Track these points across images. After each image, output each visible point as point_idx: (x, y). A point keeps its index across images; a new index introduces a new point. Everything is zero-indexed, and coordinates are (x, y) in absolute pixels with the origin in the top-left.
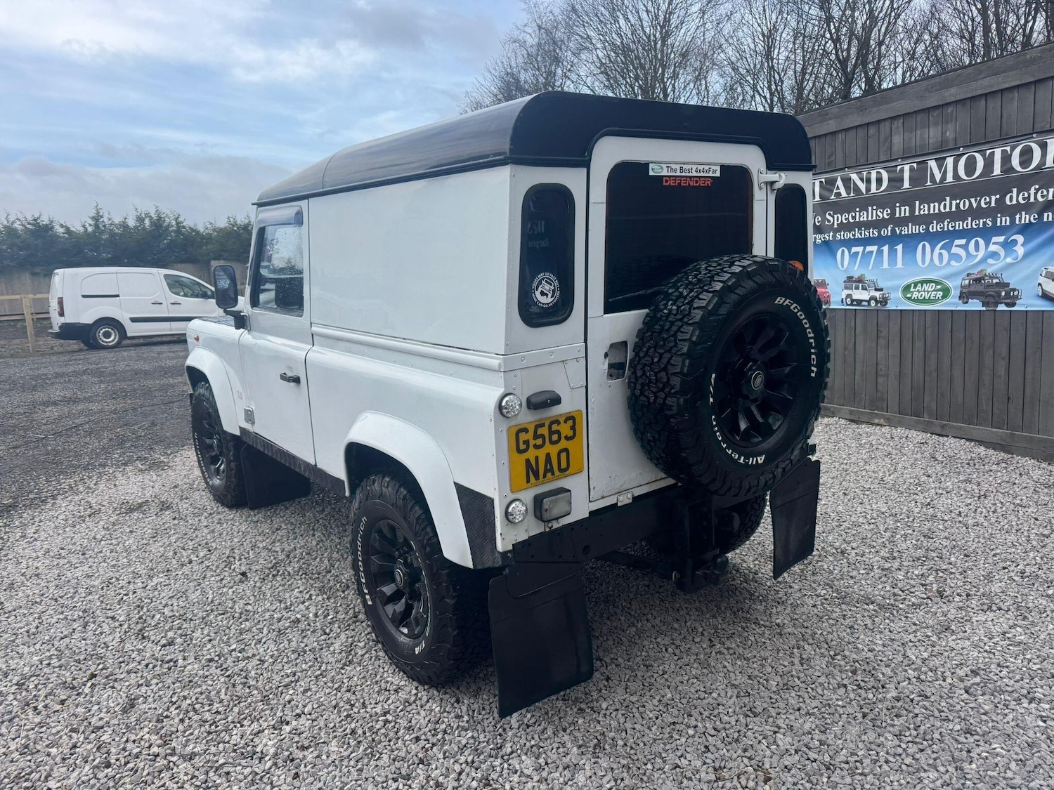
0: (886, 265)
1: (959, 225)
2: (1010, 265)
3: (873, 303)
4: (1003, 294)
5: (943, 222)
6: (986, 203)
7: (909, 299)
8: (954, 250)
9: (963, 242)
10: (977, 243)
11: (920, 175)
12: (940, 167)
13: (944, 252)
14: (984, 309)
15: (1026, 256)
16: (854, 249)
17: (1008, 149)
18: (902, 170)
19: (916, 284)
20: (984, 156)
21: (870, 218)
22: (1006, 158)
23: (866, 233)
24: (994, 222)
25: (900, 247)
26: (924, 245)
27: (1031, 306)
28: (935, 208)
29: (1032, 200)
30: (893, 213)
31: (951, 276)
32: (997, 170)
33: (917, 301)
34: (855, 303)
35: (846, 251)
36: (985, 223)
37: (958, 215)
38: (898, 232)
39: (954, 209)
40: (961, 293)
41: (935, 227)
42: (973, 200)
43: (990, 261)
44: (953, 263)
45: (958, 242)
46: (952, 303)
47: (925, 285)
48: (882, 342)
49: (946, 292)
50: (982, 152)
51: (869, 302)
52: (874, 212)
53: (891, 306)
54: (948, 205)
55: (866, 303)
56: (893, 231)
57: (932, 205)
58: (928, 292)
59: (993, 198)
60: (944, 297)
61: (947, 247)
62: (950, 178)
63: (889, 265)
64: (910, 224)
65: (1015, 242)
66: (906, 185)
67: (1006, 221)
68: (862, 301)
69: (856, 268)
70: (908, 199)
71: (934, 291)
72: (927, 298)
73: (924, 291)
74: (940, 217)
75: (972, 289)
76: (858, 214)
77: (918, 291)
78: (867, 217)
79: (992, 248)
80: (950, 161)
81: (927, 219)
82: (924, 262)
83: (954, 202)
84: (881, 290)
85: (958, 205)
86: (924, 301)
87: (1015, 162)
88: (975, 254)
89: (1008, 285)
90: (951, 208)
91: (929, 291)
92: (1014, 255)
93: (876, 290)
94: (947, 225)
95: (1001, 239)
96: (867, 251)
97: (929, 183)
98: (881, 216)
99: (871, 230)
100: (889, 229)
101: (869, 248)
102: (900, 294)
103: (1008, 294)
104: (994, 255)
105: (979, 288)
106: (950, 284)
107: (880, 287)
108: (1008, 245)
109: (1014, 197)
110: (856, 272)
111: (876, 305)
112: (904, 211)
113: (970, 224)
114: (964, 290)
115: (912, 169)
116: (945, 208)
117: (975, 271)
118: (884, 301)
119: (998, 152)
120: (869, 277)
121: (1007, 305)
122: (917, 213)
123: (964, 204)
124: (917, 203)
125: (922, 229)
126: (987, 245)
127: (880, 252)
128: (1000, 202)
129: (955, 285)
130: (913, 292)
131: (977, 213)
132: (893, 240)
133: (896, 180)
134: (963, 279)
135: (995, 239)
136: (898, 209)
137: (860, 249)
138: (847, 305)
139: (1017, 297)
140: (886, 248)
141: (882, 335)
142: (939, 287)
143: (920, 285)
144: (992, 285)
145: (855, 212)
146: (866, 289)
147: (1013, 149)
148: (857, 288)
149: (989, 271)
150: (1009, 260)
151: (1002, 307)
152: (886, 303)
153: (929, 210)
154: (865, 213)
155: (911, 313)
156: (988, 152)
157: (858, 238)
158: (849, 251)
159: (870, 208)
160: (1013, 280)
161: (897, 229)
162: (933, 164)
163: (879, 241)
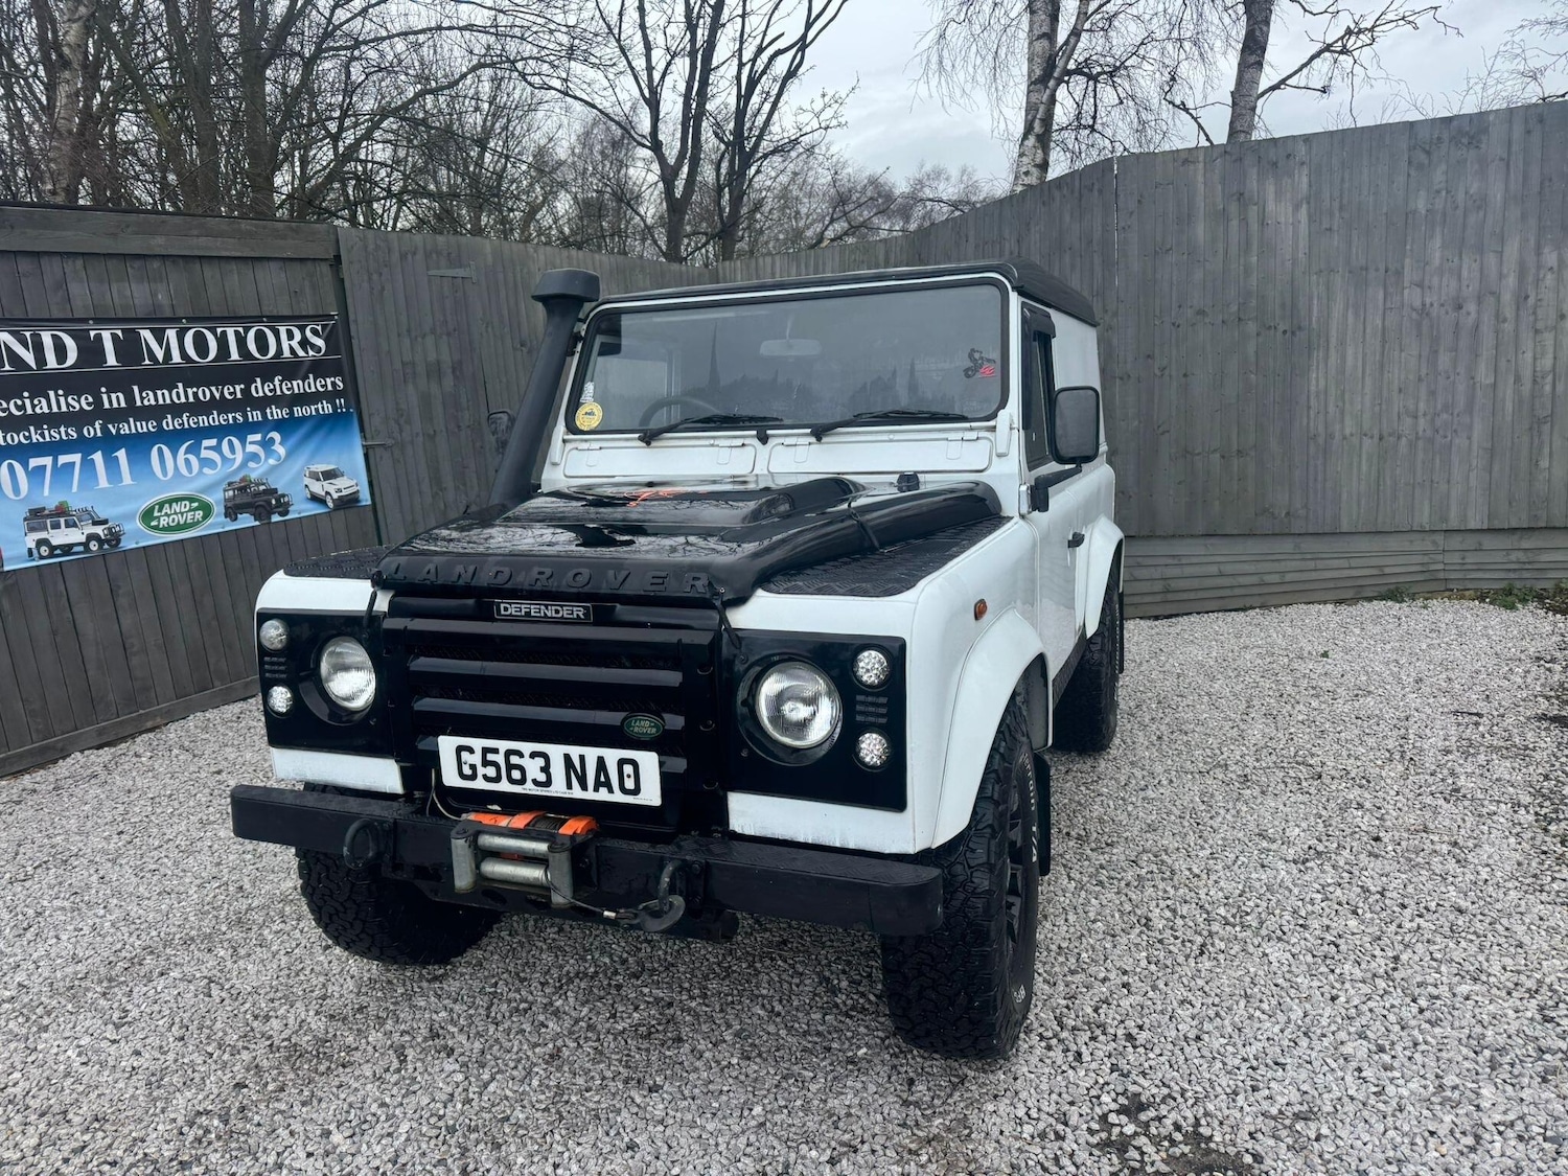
0: (103, 482)
1: (203, 421)
2: (273, 468)
3: (94, 546)
4: (274, 502)
5: (181, 417)
6: (230, 394)
7: (156, 528)
8: (204, 454)
9: (213, 442)
10: (230, 442)
11: (129, 348)
12: (160, 342)
13: (190, 457)
14: (257, 523)
15: (289, 454)
16: (34, 462)
17: (241, 329)
18: (99, 338)
19: (161, 505)
20: (215, 334)
21: (55, 409)
22: (241, 342)
23: (52, 435)
24: (245, 416)
25: (121, 454)
26: (160, 449)
27: (304, 511)
28: (164, 397)
29: (279, 393)
30: (98, 402)
31: (208, 489)
32: (235, 355)
33: (169, 529)
34: (58, 552)
35: (17, 465)
36: (234, 418)
37: (198, 408)
38: (114, 432)
39: (191, 399)
40: (226, 508)
41: (169, 423)
42: (213, 389)
43: (252, 465)
44: (206, 470)
45: (206, 443)
46: (218, 524)
47: (174, 505)
48: (123, 601)
49: (207, 509)
50: (213, 330)
51: (86, 545)
52: (62, 399)
53: (127, 544)
54: (181, 394)
55: (81, 548)
56: (104, 429)
57: (159, 393)
58: (182, 514)
59: (238, 388)
60: (205, 517)
61: (194, 450)
62: (176, 358)
63: (109, 481)
64: (131, 420)
65: (272, 439)
66: (111, 360)
67: (256, 416)
68: (71, 546)
69: (46, 492)
70: (117, 382)
71: (190, 510)
72: (182, 522)
73: (176, 513)
74: (176, 410)
75: (238, 501)
76: (27, 402)
77: (166, 514)
78: (50, 407)
79: (251, 448)
80: (171, 334)
81: (157, 412)
82: (165, 472)
83: (190, 391)
84: (105, 522)
85: (195, 395)
86: (179, 528)
87: (252, 346)
88: (232, 457)
89: (275, 491)
90: (187, 397)
91: (181, 512)
92: (276, 456)
93: (95, 523)
94: (188, 421)
95: (258, 437)
96: (59, 464)
97: (147, 362)
98: (78, 408)
99: (62, 429)
100: (97, 426)
101: (63, 459)
102: (139, 524)
103: (278, 500)
104: (254, 457)
105: (246, 499)
106: (209, 499)
107: (103, 516)
108: (267, 444)
109: (259, 389)
110: (49, 498)
111: (101, 547)
112: (118, 400)
113: (216, 419)
114: (229, 505)
115: (114, 337)
116: (179, 399)
117: (237, 479)
118: (115, 538)
119: (230, 332)
120: (75, 504)
121: (281, 514)
122: (139, 403)
123: (205, 394)
124: (136, 388)
125: (151, 426)
126: (243, 442)
127: (88, 465)
128: (246, 392)
129: (216, 499)
130: (158, 518)
131: (223, 406)
132: (109, 443)
133: (91, 351)
134: (225, 491)
135: (251, 438)
136: (105, 397)
137: (47, 461)
138: (42, 558)
139: (288, 504)
140: (98, 457)
141: (121, 592)
142: (196, 504)
143: (167, 505)
144: (258, 494)
145: (22, 398)
146: (75, 525)
147: (246, 330)
148: (56, 526)
149: (254, 476)
150: (272, 461)
151: (276, 518)
152: (119, 541)
153: (156, 400)
154: (44, 401)
155: (162, 548)
156: (219, 330)
157: (38, 442)
158: (25, 465)
159: (52, 394)
160: (280, 484)
161: (110, 426)
162: (146, 334)
163: (84, 446)
